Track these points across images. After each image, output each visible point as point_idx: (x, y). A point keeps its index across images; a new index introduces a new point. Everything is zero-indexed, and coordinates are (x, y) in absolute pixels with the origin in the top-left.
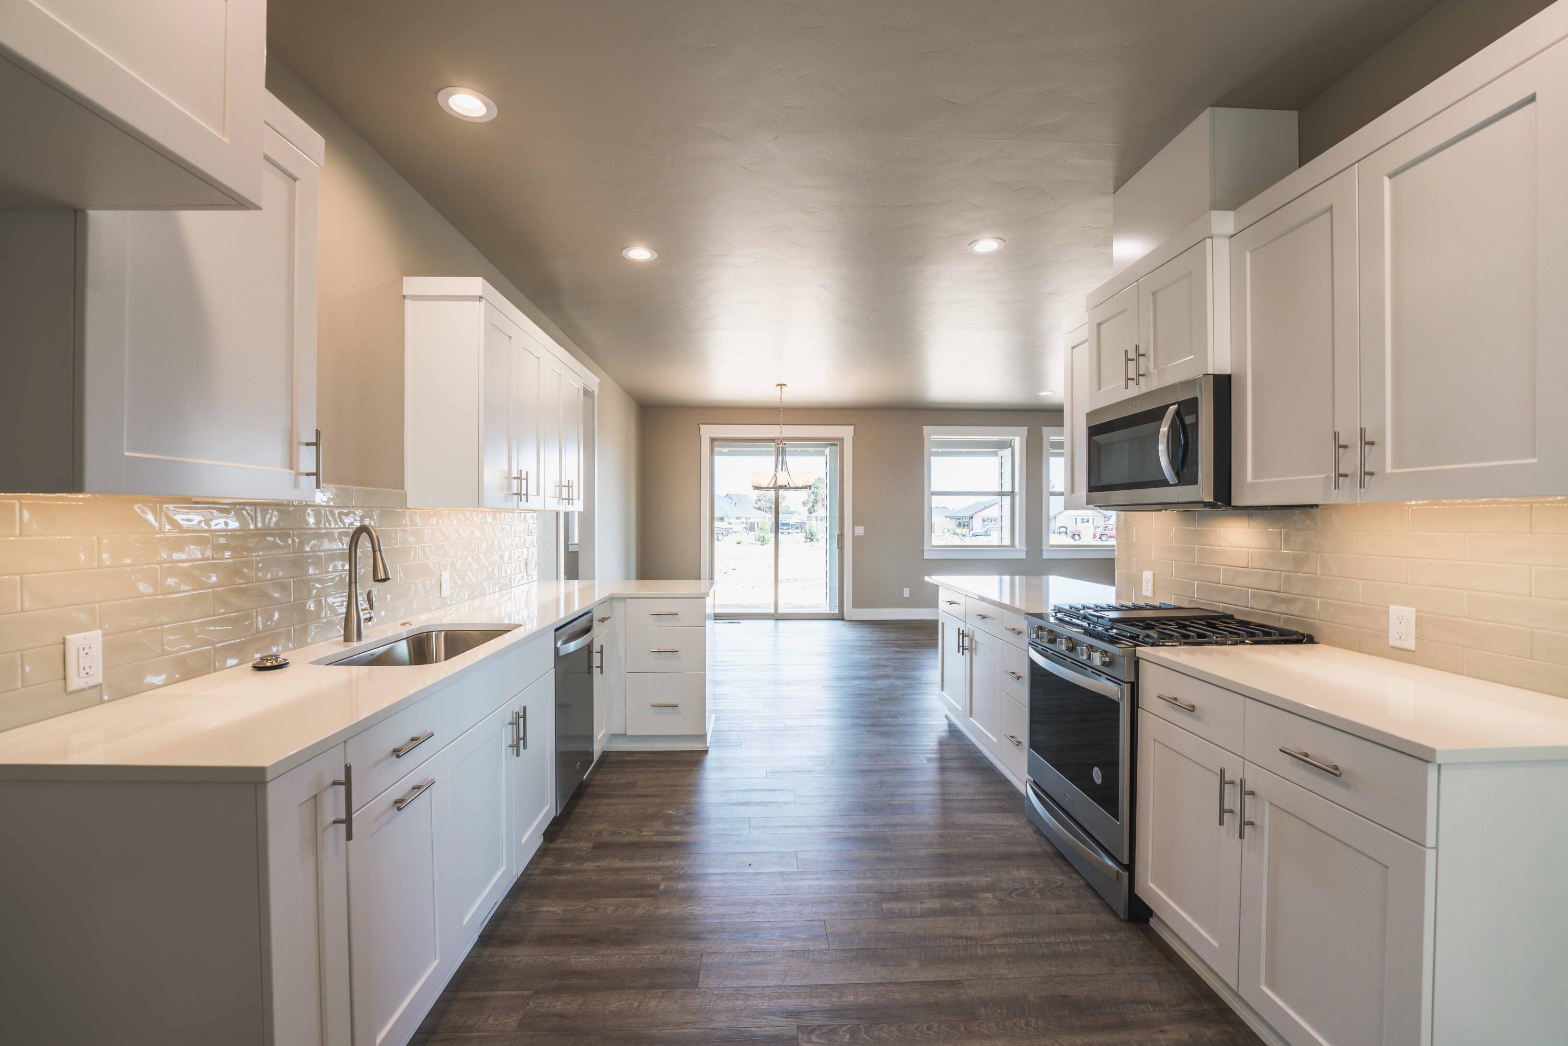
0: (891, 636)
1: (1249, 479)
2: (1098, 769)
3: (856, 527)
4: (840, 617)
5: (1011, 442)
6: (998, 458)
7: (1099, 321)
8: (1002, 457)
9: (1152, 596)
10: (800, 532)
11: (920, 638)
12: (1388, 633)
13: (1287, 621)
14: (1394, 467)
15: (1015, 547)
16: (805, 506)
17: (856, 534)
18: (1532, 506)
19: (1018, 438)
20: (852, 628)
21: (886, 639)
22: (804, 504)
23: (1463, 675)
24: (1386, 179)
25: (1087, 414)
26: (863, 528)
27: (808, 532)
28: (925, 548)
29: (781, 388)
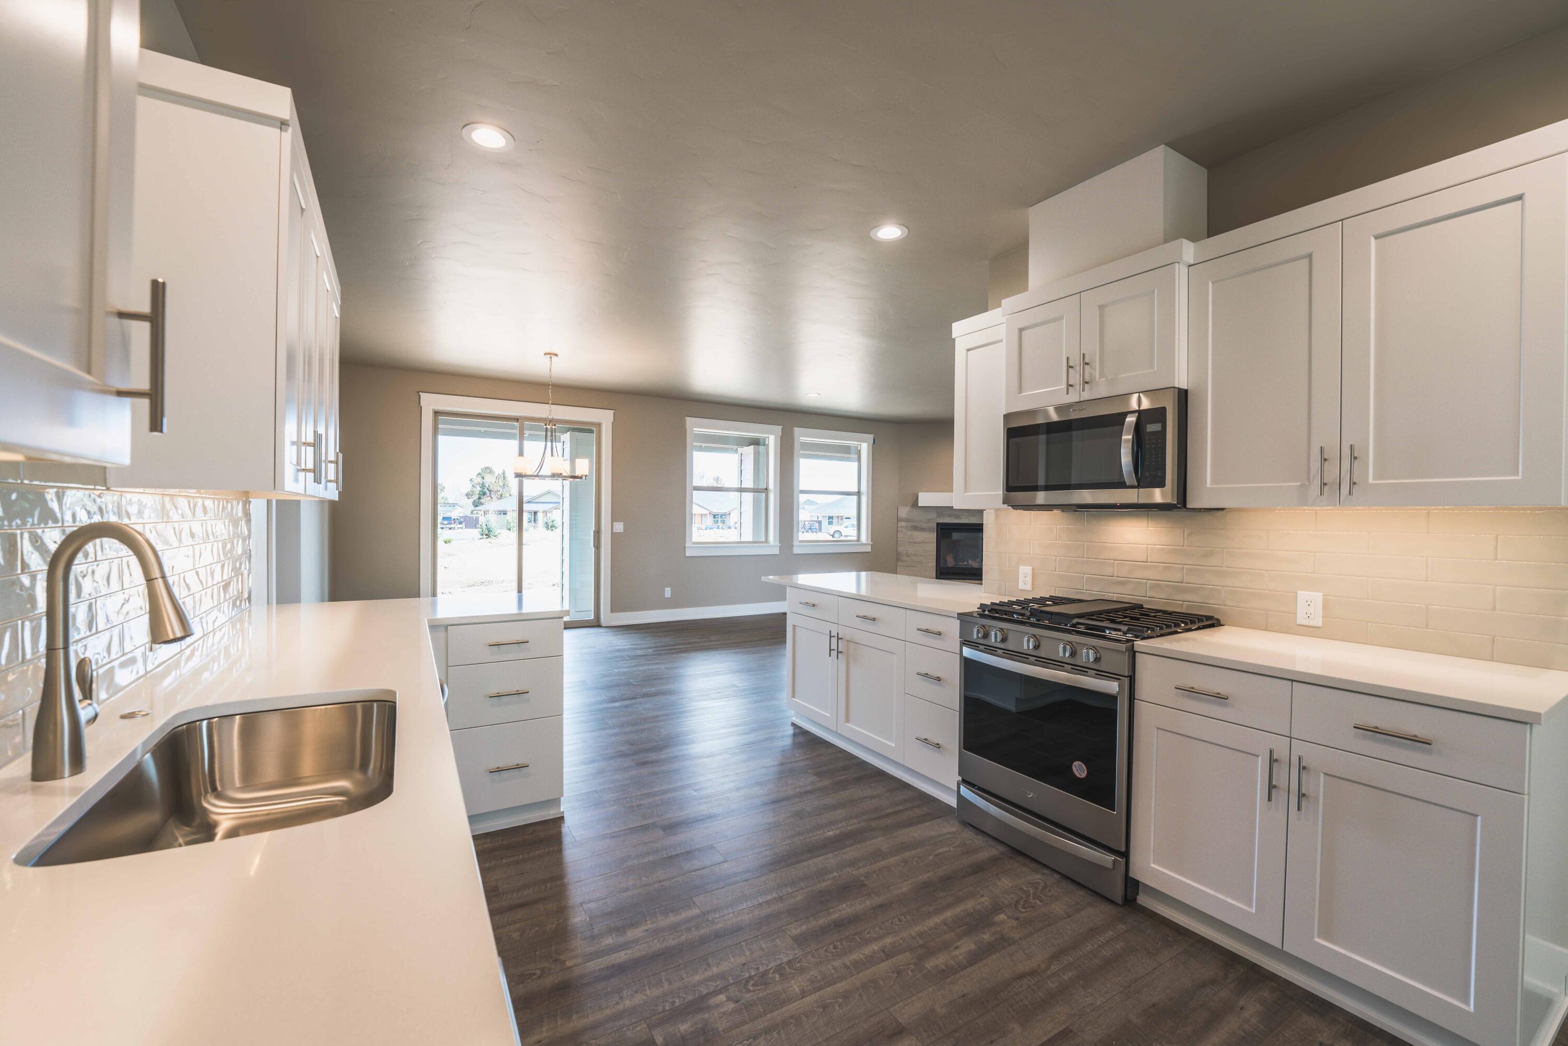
0: (667, 640)
1: (1208, 485)
2: (1080, 763)
3: (614, 523)
4: (596, 624)
5: (764, 439)
6: (738, 455)
7: (1021, 326)
8: (741, 454)
9: (1031, 590)
10: (464, 527)
11: (698, 640)
12: (1296, 614)
13: (1189, 607)
14: (1374, 479)
15: (769, 543)
16: (469, 498)
17: (615, 531)
18: (1428, 513)
19: (772, 437)
20: (617, 635)
21: (664, 644)
22: (468, 495)
23: (1366, 644)
24: (1373, 239)
25: (1004, 415)
26: (622, 523)
27: (484, 527)
28: (687, 545)
29: (551, 357)
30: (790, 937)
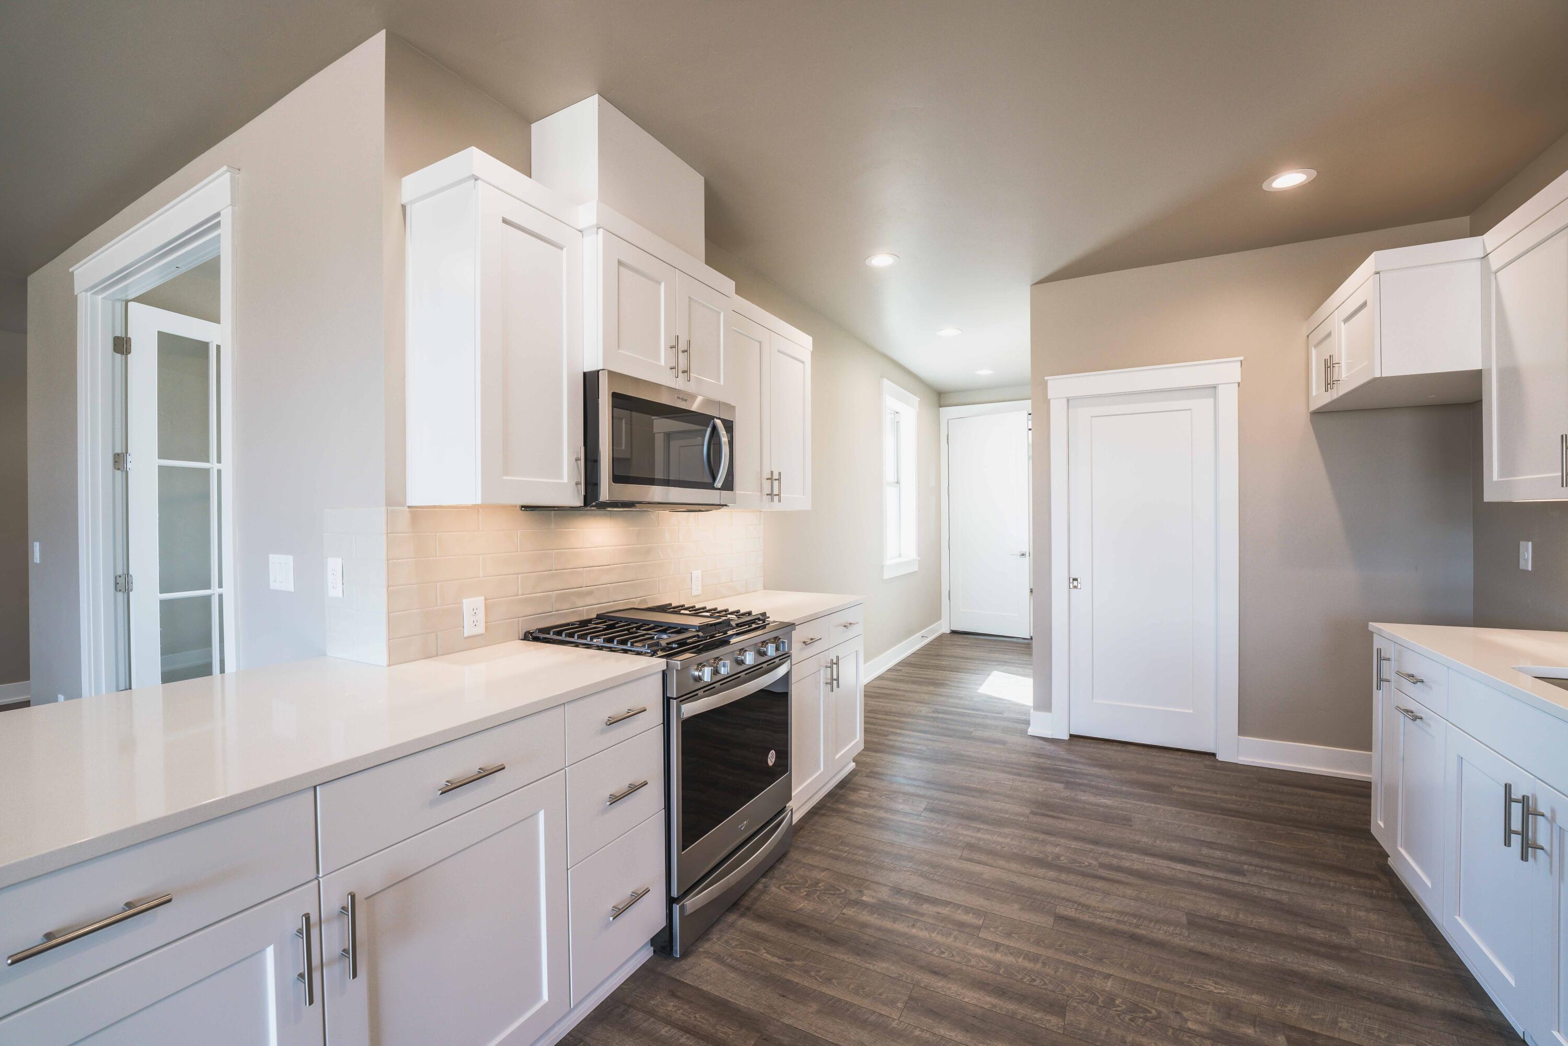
7: (621, 258)
30: (1065, 1019)
